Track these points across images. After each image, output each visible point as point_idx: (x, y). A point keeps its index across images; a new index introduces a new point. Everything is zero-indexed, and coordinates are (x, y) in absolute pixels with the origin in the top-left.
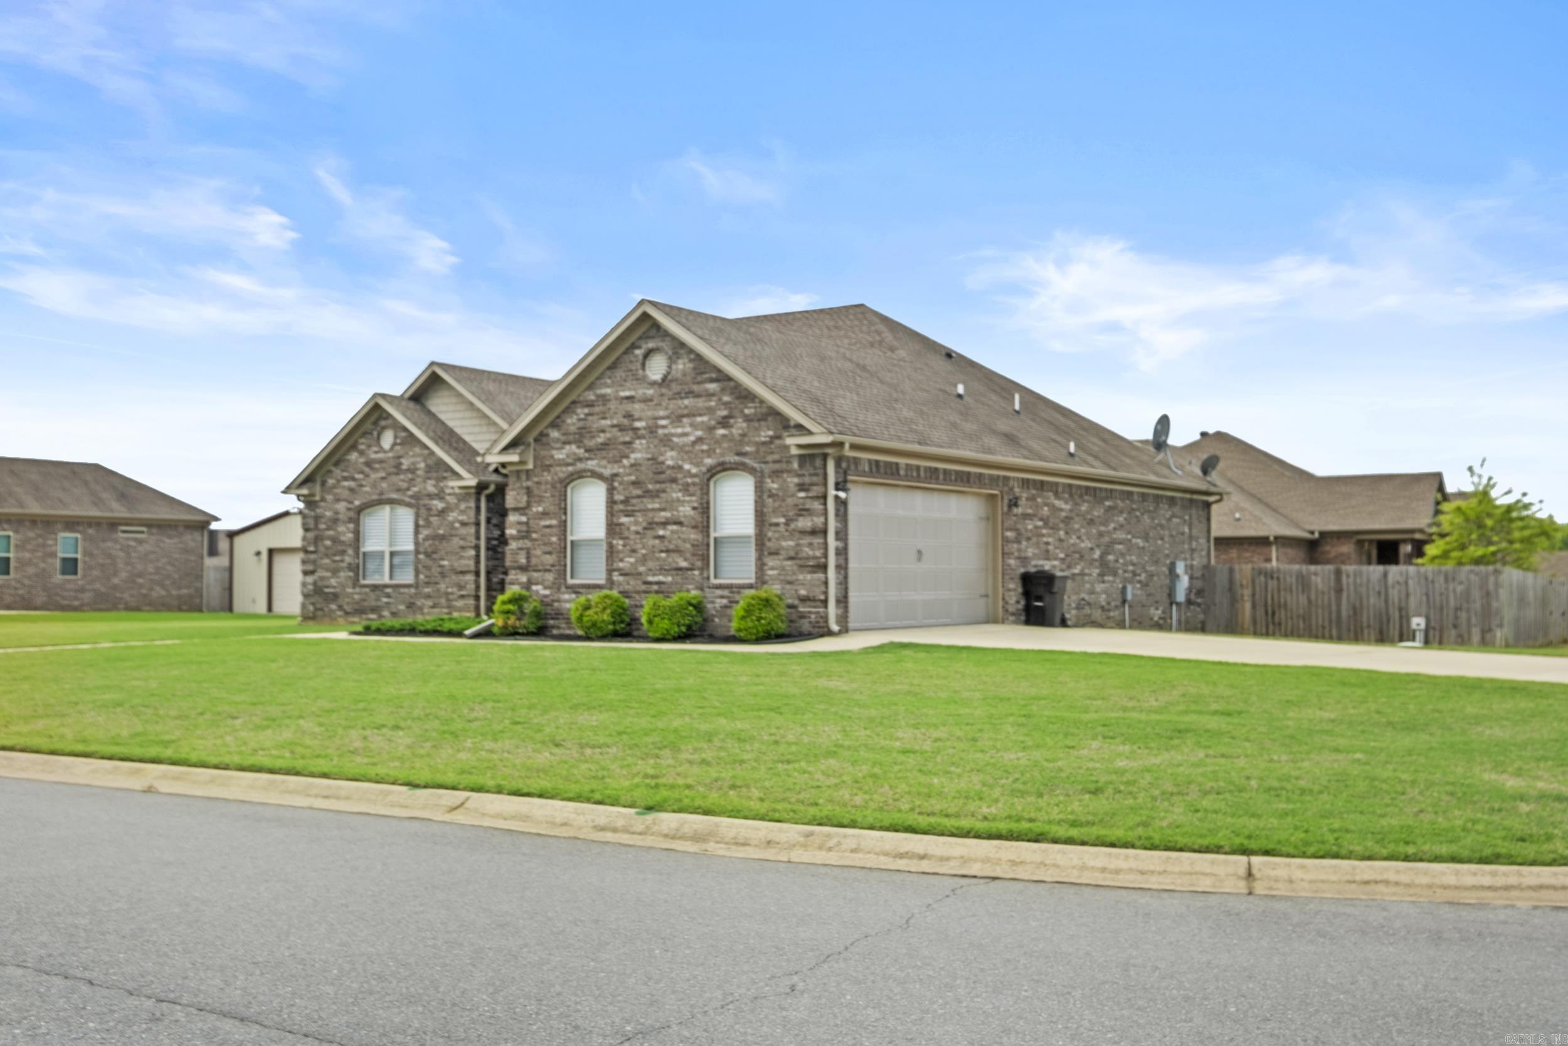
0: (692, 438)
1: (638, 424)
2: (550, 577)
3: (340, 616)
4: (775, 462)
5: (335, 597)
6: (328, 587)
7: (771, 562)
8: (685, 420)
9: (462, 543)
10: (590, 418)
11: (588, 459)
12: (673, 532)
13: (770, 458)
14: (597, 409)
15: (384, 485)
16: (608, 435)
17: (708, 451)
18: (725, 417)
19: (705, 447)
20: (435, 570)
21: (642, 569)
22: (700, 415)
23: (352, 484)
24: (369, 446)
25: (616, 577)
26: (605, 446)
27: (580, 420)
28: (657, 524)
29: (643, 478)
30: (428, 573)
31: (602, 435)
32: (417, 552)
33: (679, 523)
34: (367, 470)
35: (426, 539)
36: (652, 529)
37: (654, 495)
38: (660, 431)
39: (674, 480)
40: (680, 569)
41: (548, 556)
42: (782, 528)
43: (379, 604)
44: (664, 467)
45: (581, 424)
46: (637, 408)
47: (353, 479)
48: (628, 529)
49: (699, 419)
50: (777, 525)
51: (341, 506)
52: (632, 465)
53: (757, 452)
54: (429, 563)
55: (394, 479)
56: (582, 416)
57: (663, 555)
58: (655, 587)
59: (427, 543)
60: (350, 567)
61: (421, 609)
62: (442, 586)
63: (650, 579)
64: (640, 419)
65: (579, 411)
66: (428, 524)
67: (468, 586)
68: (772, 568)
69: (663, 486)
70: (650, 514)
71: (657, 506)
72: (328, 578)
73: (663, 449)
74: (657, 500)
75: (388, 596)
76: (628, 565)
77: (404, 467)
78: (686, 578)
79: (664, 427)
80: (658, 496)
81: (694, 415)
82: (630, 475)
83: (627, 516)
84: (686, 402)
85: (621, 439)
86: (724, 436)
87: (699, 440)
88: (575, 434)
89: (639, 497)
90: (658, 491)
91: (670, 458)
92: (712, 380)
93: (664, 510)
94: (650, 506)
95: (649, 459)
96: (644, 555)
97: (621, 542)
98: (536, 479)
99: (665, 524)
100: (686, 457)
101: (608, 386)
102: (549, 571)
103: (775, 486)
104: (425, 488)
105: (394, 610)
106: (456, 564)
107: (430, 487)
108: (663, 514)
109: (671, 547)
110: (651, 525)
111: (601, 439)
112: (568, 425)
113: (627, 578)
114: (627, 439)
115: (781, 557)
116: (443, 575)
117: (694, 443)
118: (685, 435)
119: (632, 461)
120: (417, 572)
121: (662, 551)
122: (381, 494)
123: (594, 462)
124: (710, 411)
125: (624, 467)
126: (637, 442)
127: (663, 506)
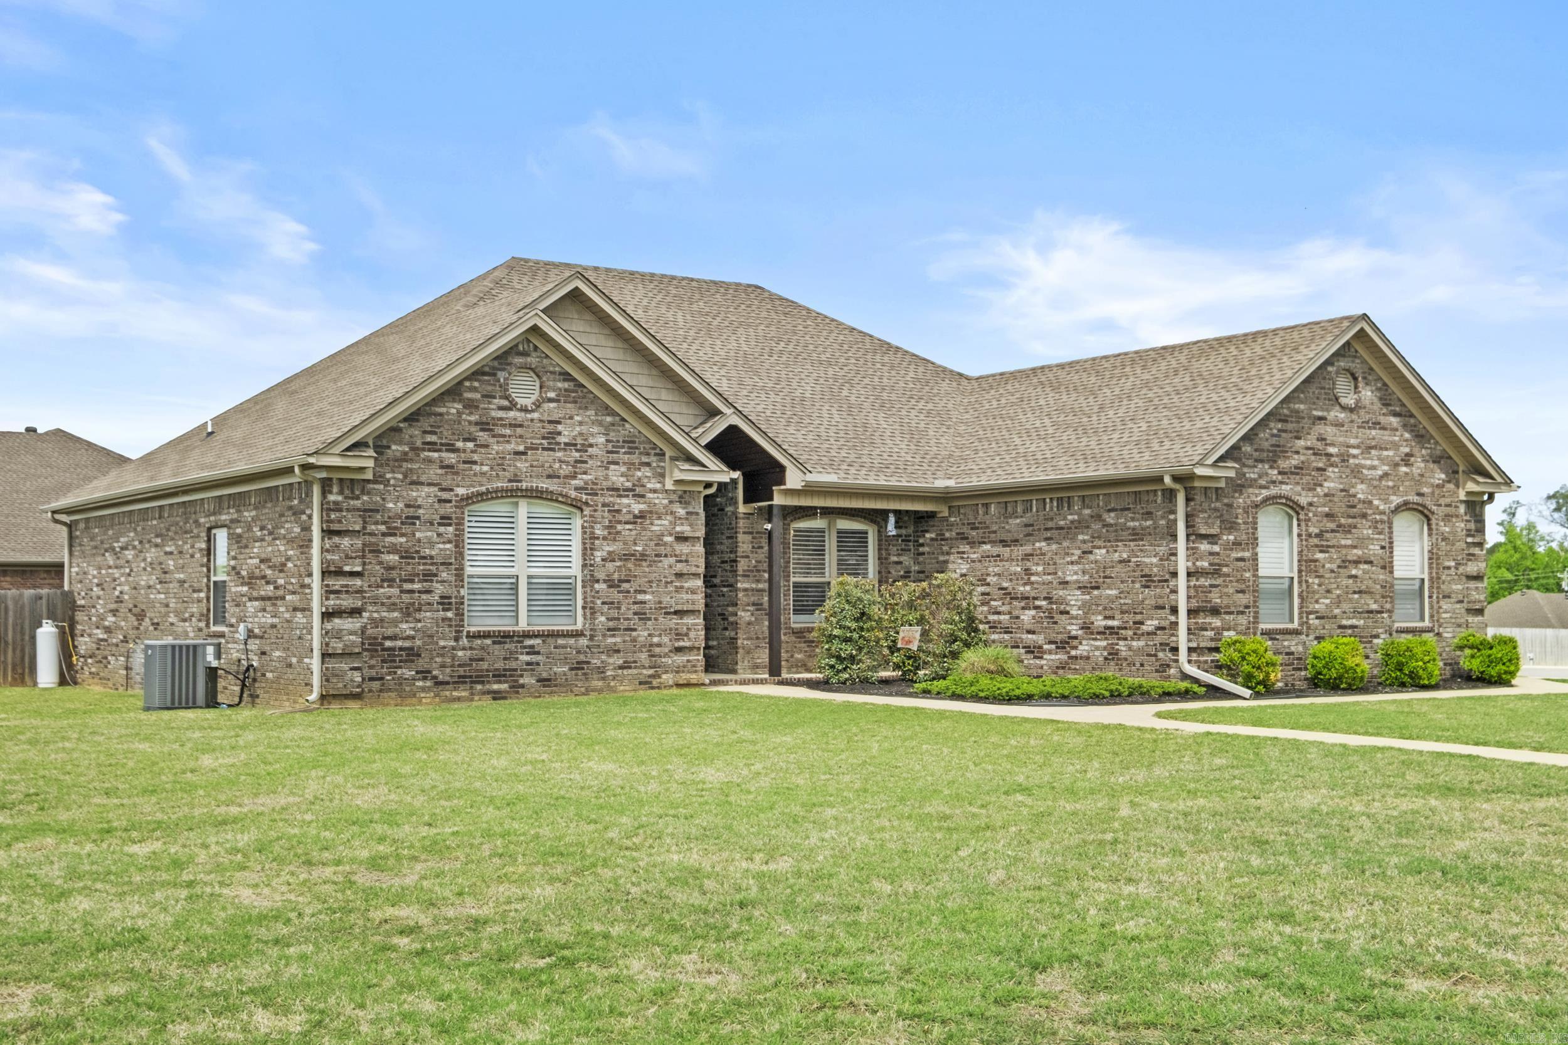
0: (1380, 473)
1: (1332, 450)
2: (1242, 620)
3: (423, 689)
4: (1447, 506)
5: (412, 654)
6: (393, 638)
7: (1445, 605)
8: (1373, 452)
9: (679, 567)
10: (1284, 435)
11: (1281, 483)
12: (1365, 572)
13: (1442, 501)
14: (1290, 426)
15: (522, 465)
16: (1302, 458)
17: (1393, 487)
18: (1407, 455)
19: (1390, 484)
20: (627, 609)
21: (1337, 611)
22: (1386, 449)
23: (451, 458)
24: (489, 396)
25: (1313, 621)
26: (1298, 470)
27: (1273, 435)
28: (1350, 562)
29: (1336, 510)
30: (614, 613)
31: (1296, 456)
32: (590, 581)
33: (1371, 562)
34: (483, 436)
35: (610, 558)
36: (1346, 567)
37: (1347, 530)
38: (1351, 461)
39: (1364, 516)
40: (1371, 612)
41: (1240, 595)
42: (1453, 570)
43: (514, 665)
44: (1356, 501)
45: (1274, 441)
46: (1329, 431)
47: (452, 449)
48: (1323, 566)
49: (1385, 453)
50: (1449, 568)
51: (423, 495)
52: (1326, 495)
53: (1433, 493)
54: (615, 595)
55: (545, 457)
56: (1275, 431)
57: (1356, 596)
58: (1350, 631)
59: (610, 566)
60: (445, 602)
61: (601, 670)
62: (642, 634)
63: (1345, 622)
64: (1332, 445)
65: (1272, 425)
66: (612, 534)
67: (692, 634)
68: (1446, 612)
69: (1355, 521)
70: (1344, 551)
71: (1349, 542)
72: (395, 622)
73: (1354, 481)
74: (1349, 536)
75: (532, 651)
76: (1323, 607)
77: (562, 439)
78: (1376, 622)
79: (1354, 457)
80: (1349, 532)
81: (1381, 449)
82: (1324, 506)
83: (1321, 552)
84: (1373, 432)
85: (1315, 464)
86: (1407, 474)
87: (1386, 475)
88: (1269, 451)
89: (1333, 531)
90: (1350, 526)
91: (1361, 490)
92: (1396, 414)
93: (1355, 547)
94: (1343, 542)
95: (1342, 490)
96: (1338, 596)
97: (1317, 581)
98: (1226, 501)
99: (1357, 562)
100: (1374, 491)
101: (1302, 402)
102: (1242, 613)
103: (1447, 529)
104: (606, 478)
105: (545, 675)
106: (666, 600)
107: (616, 476)
108: (1355, 551)
109: (1363, 587)
110: (1345, 564)
111: (1295, 460)
112: (1261, 439)
113: (1323, 621)
114: (1321, 465)
115: (1452, 600)
116: (643, 616)
117: (1381, 477)
118: (1373, 468)
119: (1326, 491)
120: (590, 610)
121: (1355, 592)
122: (515, 479)
123: (1288, 487)
124: (1396, 446)
125: (1318, 496)
126: (1331, 469)
127: (1355, 543)
